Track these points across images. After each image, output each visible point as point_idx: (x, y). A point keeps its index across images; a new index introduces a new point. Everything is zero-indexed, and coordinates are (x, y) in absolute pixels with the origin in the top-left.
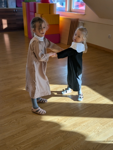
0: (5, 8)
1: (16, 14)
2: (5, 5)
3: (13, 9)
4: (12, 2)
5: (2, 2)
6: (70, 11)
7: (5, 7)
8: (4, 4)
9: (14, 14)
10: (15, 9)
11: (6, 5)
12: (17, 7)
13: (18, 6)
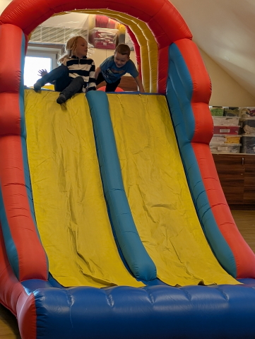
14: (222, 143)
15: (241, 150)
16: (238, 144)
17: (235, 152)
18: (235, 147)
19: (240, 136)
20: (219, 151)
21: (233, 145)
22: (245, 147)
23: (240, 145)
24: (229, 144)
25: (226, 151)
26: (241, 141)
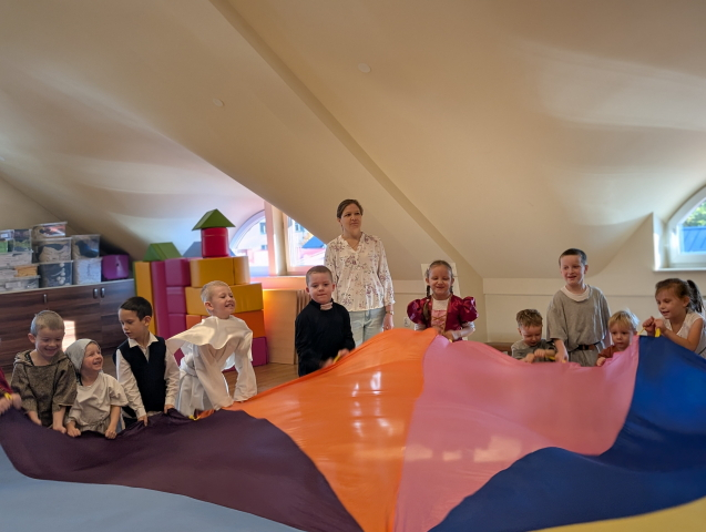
0: (68, 285)
1: (102, 301)
2: (66, 276)
3: (94, 287)
4: (89, 267)
5: (61, 269)
6: (285, 272)
7: (66, 282)
8: (64, 274)
9: (94, 301)
10: (100, 287)
11: (71, 277)
12: (103, 279)
13: (107, 276)
14: (11, 278)
15: (41, 283)
16: (36, 276)
17: (33, 288)
18: (31, 281)
19: (37, 265)
20: (8, 289)
21: (28, 278)
22: (46, 279)
23: (38, 277)
24: (22, 278)
25: (19, 288)
26: (39, 271)
